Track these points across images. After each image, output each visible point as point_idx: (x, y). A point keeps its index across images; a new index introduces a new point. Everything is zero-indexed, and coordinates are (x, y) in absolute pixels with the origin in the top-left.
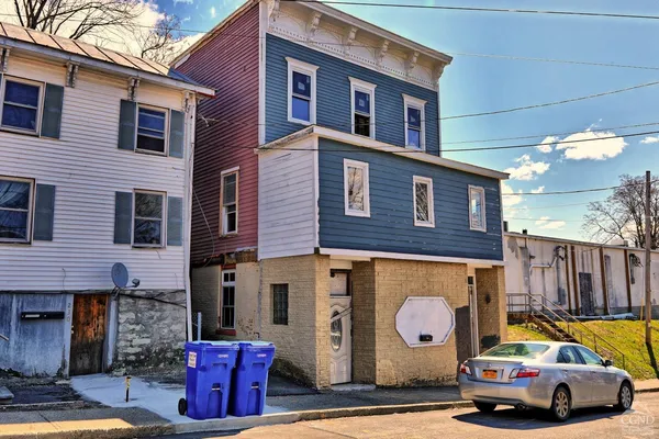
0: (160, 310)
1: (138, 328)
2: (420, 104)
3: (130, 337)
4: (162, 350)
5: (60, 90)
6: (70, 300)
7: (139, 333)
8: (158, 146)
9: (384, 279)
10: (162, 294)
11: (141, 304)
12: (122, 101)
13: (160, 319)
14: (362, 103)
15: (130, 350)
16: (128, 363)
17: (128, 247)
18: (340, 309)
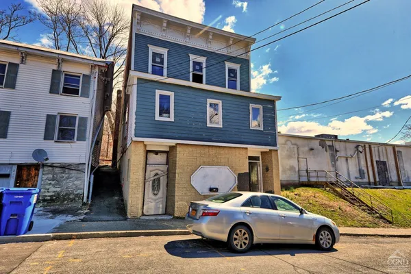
0: (68, 173)
1: (53, 182)
2: (236, 67)
3: (47, 187)
4: (67, 194)
5: (17, 66)
6: (15, 168)
7: (54, 185)
8: (75, 92)
9: (182, 156)
10: (70, 165)
11: (57, 170)
12: (53, 70)
13: (68, 178)
14: (197, 67)
15: (47, 194)
16: (44, 200)
17: (53, 141)
18: (159, 172)
